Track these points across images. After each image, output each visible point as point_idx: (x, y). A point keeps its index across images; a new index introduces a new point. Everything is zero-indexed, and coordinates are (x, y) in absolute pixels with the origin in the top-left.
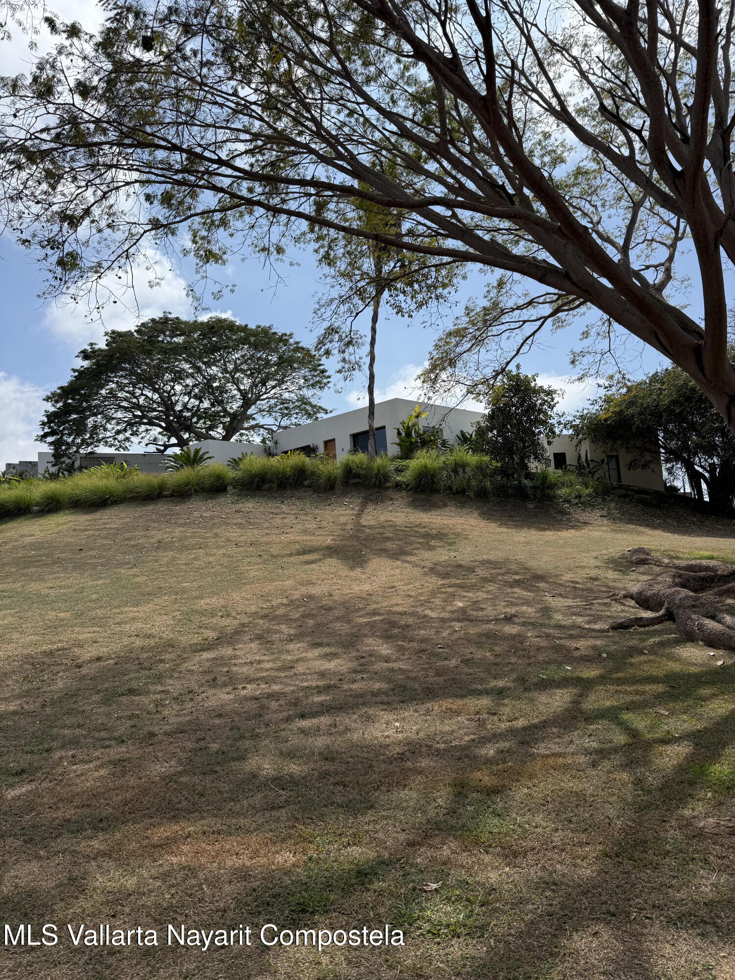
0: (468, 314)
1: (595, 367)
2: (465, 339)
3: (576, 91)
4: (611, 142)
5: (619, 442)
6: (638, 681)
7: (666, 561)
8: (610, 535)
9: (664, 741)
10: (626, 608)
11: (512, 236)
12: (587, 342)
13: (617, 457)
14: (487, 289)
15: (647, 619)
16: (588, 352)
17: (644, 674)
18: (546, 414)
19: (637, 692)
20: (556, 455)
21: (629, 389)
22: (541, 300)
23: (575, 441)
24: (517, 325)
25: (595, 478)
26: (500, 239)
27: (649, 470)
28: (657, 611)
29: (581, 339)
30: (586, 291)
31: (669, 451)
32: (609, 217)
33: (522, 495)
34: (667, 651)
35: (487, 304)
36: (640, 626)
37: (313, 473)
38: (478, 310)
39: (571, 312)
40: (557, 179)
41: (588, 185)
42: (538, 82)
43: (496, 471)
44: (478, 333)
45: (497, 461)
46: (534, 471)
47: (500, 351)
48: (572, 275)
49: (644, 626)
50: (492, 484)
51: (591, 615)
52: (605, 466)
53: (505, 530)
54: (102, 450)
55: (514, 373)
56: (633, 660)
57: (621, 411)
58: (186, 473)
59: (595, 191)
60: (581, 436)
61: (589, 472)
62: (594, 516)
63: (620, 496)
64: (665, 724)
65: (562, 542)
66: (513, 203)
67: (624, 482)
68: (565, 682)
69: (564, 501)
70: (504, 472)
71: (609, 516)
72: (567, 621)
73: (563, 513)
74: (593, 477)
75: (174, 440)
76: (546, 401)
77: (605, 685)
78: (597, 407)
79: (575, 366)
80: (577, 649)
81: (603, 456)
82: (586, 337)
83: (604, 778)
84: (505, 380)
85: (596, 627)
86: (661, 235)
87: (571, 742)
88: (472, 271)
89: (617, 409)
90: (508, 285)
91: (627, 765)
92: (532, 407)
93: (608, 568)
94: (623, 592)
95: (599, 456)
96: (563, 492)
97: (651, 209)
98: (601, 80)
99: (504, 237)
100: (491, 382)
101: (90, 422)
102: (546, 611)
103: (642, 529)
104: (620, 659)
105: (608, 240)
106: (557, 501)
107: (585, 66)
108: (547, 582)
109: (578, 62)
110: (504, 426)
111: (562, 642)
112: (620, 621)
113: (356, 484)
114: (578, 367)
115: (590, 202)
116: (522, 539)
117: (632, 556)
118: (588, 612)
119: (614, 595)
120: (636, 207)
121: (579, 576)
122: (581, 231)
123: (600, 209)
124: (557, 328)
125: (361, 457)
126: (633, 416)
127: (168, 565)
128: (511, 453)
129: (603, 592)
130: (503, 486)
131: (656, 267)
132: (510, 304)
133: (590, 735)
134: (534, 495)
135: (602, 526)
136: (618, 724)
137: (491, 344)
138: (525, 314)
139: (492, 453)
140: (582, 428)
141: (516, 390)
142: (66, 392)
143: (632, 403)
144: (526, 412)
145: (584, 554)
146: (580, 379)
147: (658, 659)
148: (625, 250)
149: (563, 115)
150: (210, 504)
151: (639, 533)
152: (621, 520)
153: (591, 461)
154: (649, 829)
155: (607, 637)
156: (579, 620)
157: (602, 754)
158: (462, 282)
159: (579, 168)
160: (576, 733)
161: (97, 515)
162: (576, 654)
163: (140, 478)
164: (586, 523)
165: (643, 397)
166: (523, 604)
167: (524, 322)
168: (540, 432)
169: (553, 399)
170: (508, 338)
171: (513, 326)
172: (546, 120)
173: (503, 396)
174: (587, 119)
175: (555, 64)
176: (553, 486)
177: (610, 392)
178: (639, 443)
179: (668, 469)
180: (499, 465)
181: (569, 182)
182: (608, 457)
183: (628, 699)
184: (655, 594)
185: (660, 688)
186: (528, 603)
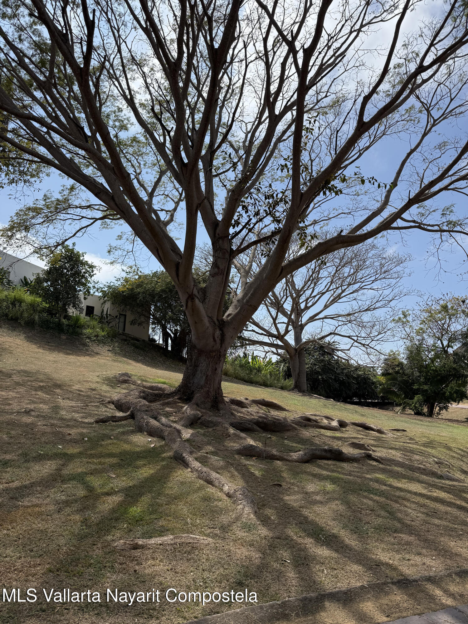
0: (45, 200)
1: (122, 259)
2: (40, 215)
3: (142, 92)
4: (155, 131)
5: (128, 307)
6: (102, 456)
7: (139, 382)
8: (110, 363)
9: (108, 494)
10: (108, 410)
11: (85, 161)
12: (119, 242)
13: (125, 315)
14: (62, 188)
15: (119, 417)
16: (119, 248)
17: (107, 452)
18: (86, 279)
19: (100, 463)
20: (88, 307)
21: (140, 277)
22: (97, 207)
23: (102, 301)
24: (78, 218)
25: (110, 326)
26: (77, 160)
27: (142, 327)
28: (126, 413)
29: (117, 239)
30: (122, 211)
31: (155, 318)
32: (147, 173)
33: (59, 328)
34: (125, 437)
35: (60, 198)
36: (113, 421)
38: (53, 199)
39: (114, 221)
40: (121, 138)
41: (138, 149)
42: (120, 76)
43: (44, 310)
44: (50, 214)
45: (46, 303)
46: (71, 314)
47: (62, 231)
48: (116, 199)
49: (116, 421)
50: (40, 317)
51: (85, 413)
52: (117, 320)
53: (41, 351)
55: (71, 248)
56: (103, 443)
57: (133, 288)
59: (142, 154)
60: (106, 298)
61: (107, 322)
62: (104, 350)
63: (122, 340)
64: (112, 483)
65: (79, 364)
66: (87, 141)
67: (126, 332)
68: (56, 456)
69: (87, 338)
70: (50, 311)
71: (113, 351)
72: (68, 416)
73: (85, 345)
74: (108, 325)
76: (88, 271)
77: (81, 458)
78: (119, 283)
79: (110, 254)
80: (69, 434)
81: (117, 314)
82: (120, 239)
83: (63, 519)
84: (63, 250)
85: (86, 421)
86: (173, 195)
87: (48, 496)
88: (54, 173)
89: (130, 287)
90: (77, 191)
91: (81, 510)
92: (78, 273)
93: (104, 383)
94: (109, 399)
95: (115, 313)
96: (87, 331)
97: (170, 178)
98: (157, 93)
99: (80, 160)
100: (53, 249)
102: (56, 408)
103: (130, 361)
104: (95, 442)
105: (142, 185)
106: (82, 336)
107: (149, 81)
108: (61, 389)
109: (145, 76)
110: (57, 281)
111: (61, 429)
112: (102, 418)
114: (112, 256)
115: (137, 160)
116: (52, 359)
117: (120, 377)
118: (83, 411)
119: (102, 401)
120: (162, 173)
121: (83, 387)
122: (126, 175)
123: (142, 166)
124: (103, 228)
126: (139, 293)
128: (57, 299)
129: (96, 398)
130: (47, 321)
131: (167, 211)
132: (76, 203)
133: (62, 491)
134: (68, 331)
135: (107, 356)
136: (82, 484)
137: (58, 224)
138: (84, 213)
139: (44, 296)
140: (108, 293)
141: (69, 259)
143: (140, 285)
144: (73, 275)
145: (91, 373)
146: (112, 263)
147: (119, 443)
148: (151, 195)
149: (131, 102)
151: (128, 364)
152: (119, 354)
153: (110, 315)
154: (83, 551)
155: (91, 427)
156: (76, 415)
157: (67, 503)
158: (46, 177)
159: (135, 137)
160: (53, 490)
162: (68, 438)
164: (97, 354)
165: (147, 284)
166: (41, 403)
167: (83, 217)
168: (80, 290)
169: (93, 271)
170: (70, 224)
171: (75, 217)
172: (121, 101)
173: (60, 261)
174: (145, 111)
175: (133, 71)
176: (82, 327)
177: (129, 276)
178: (139, 310)
179: (152, 328)
180: (47, 306)
181: (128, 143)
182: (120, 314)
183: (93, 467)
184: (127, 402)
185: (114, 460)
186: (44, 402)
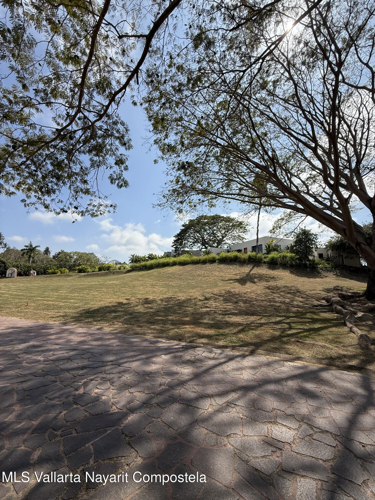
5: (342, 251)
8: (333, 281)
13: (342, 255)
15: (324, 305)
18: (314, 241)
20: (319, 254)
23: (326, 250)
28: (329, 303)
33: (305, 266)
36: (321, 307)
37: (240, 258)
43: (297, 259)
46: (310, 259)
49: (323, 307)
50: (295, 262)
52: (337, 258)
53: (296, 277)
54: (186, 249)
55: (304, 229)
58: (206, 257)
60: (328, 248)
61: (331, 260)
62: (331, 275)
63: (341, 268)
67: (344, 264)
69: (320, 269)
70: (300, 259)
71: (337, 275)
73: (319, 273)
74: (332, 262)
75: (204, 247)
76: (315, 237)
81: (337, 255)
92: (310, 239)
94: (323, 298)
95: (335, 255)
96: (320, 266)
101: (184, 242)
106: (317, 269)
110: (300, 245)
113: (252, 261)
117: (334, 288)
125: (254, 253)
127: (200, 280)
130: (299, 264)
134: (310, 267)
139: (296, 253)
140: (329, 246)
141: (304, 234)
142: (179, 235)
144: (308, 241)
150: (212, 265)
152: (340, 276)
153: (332, 256)
161: (185, 267)
163: (195, 258)
164: (326, 277)
168: (313, 247)
169: (317, 237)
176: (317, 264)
180: (298, 257)
182: (339, 255)
